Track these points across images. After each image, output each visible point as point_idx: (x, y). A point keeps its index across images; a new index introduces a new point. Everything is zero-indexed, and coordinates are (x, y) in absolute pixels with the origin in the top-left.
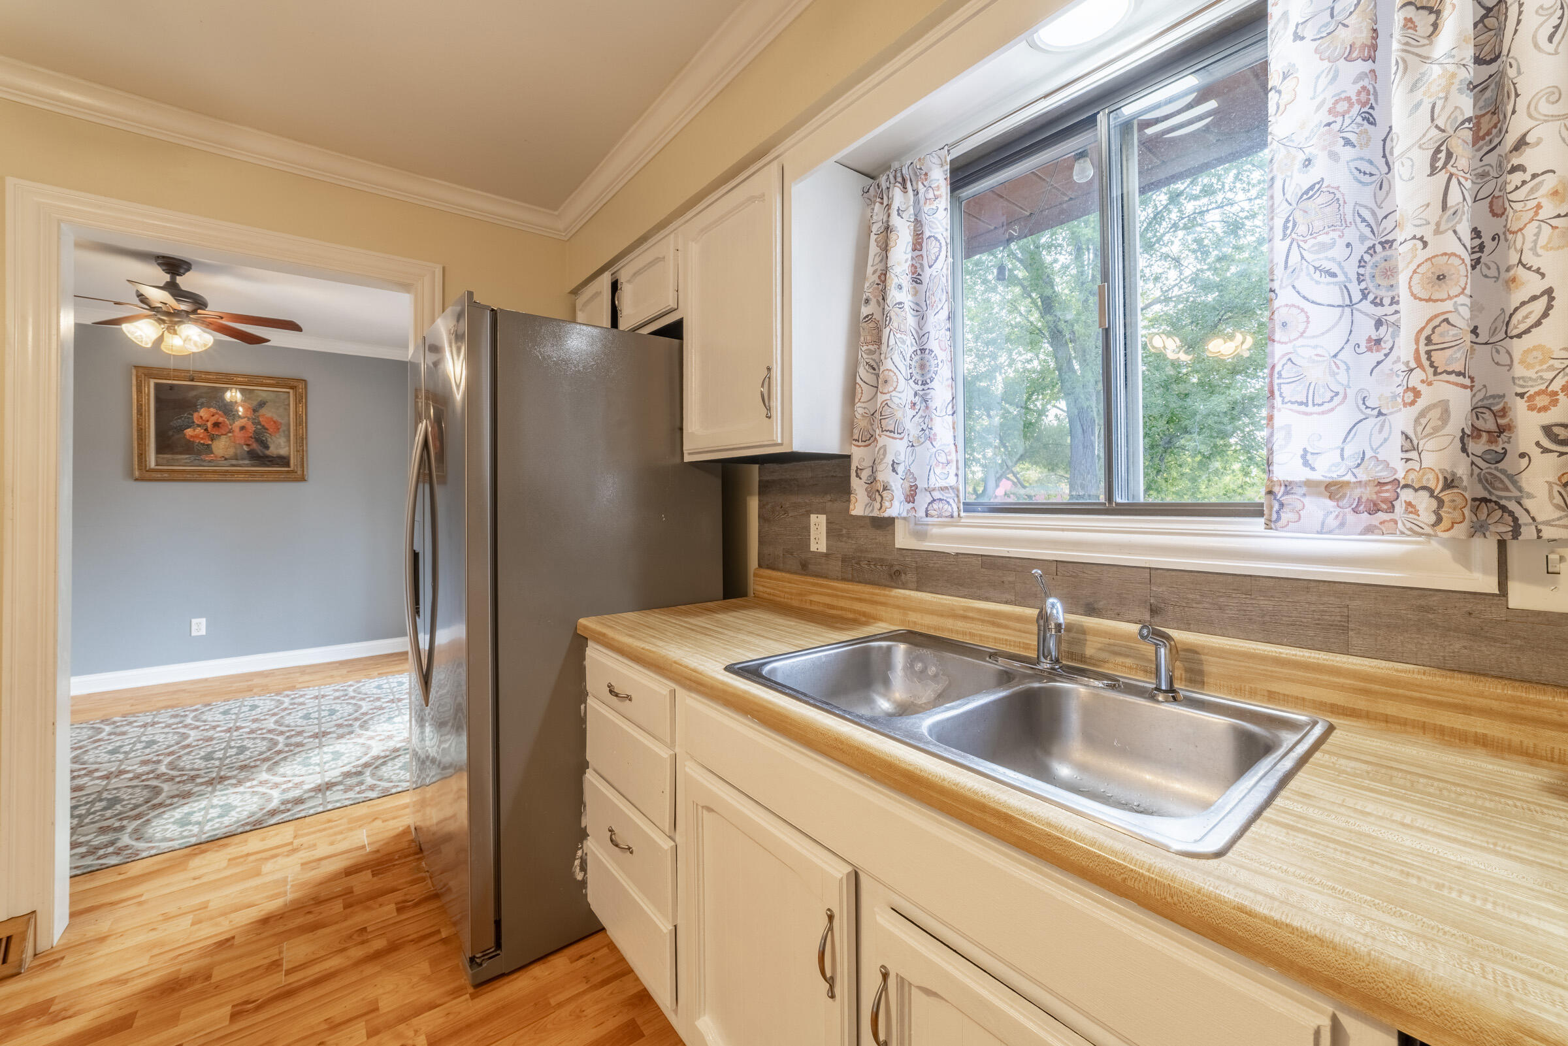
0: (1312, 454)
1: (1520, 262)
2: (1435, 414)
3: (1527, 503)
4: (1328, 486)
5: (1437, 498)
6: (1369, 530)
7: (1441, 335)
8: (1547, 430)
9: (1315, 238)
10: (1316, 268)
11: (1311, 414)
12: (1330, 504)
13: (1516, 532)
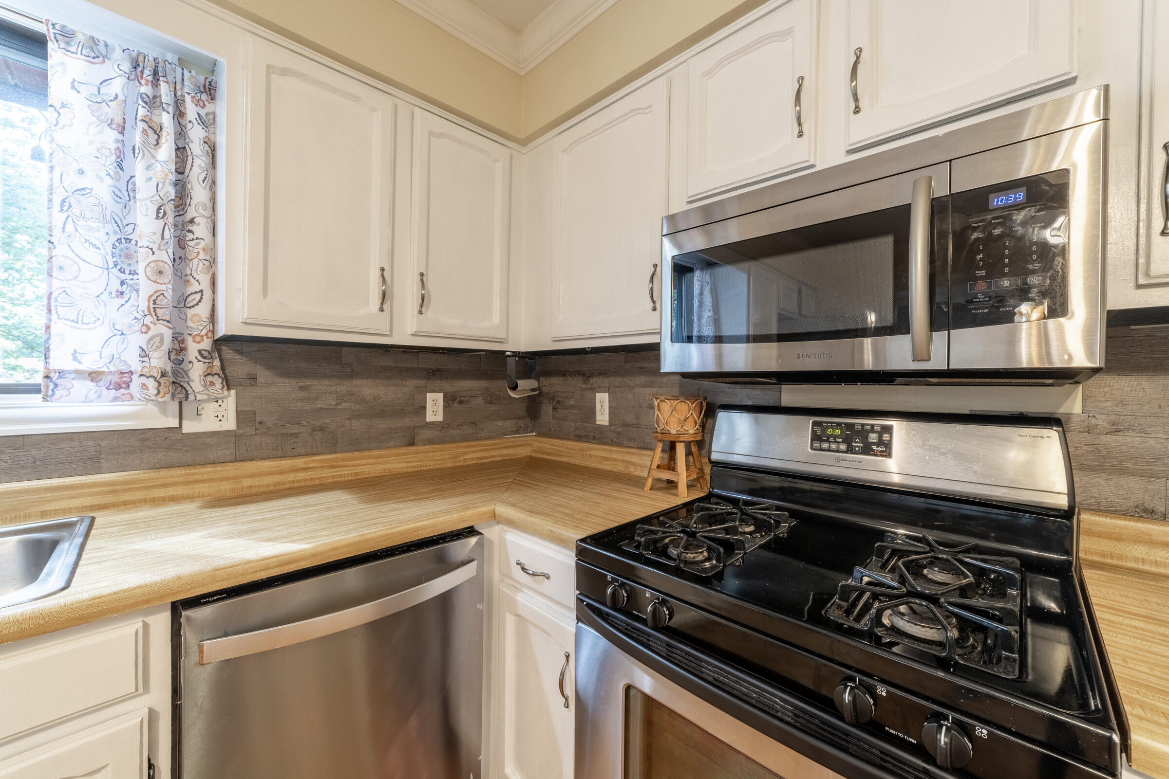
0: (80, 353)
1: (191, 274)
2: (157, 339)
3: (192, 384)
4: (90, 374)
5: (158, 381)
6: (115, 399)
7: (160, 301)
8: (200, 351)
9: (86, 221)
10: (86, 240)
11: (80, 329)
12: (92, 385)
13: (187, 398)
